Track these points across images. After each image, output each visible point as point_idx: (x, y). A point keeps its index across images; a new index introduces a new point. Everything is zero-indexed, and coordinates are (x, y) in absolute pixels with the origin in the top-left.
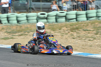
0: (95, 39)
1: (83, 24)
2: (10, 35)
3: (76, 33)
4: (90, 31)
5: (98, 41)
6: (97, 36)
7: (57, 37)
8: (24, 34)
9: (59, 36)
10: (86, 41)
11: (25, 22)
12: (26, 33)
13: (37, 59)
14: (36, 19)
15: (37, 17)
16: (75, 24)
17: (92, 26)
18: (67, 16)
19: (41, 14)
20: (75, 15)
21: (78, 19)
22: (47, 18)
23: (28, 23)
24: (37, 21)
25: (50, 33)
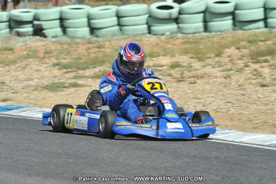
2: (67, 76)
3: (270, 66)
7: (211, 81)
9: (216, 77)
11: (113, 31)
14: (145, 21)
15: (150, 16)
16: (262, 38)
18: (237, 12)
19: (160, 8)
20: (262, 9)
21: (269, 20)
22: (176, 20)
23: (123, 34)
24: (149, 27)
25: (190, 67)
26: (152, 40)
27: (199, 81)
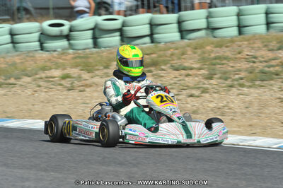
0: (205, 91)
1: (172, 50)
3: (153, 76)
4: (191, 69)
5: (214, 98)
6: (210, 84)
8: (7, 84)
10: (180, 97)
11: (8, 48)
12: (12, 81)
13: (46, 153)
14: (37, 39)
15: (41, 34)
16: (148, 52)
17: (196, 55)
18: (124, 28)
19: (51, 25)
20: (148, 26)
21: (156, 36)
22: (68, 37)
23: (17, 51)
24: (41, 44)
25: (79, 78)
26: (44, 55)
27: (88, 89)
